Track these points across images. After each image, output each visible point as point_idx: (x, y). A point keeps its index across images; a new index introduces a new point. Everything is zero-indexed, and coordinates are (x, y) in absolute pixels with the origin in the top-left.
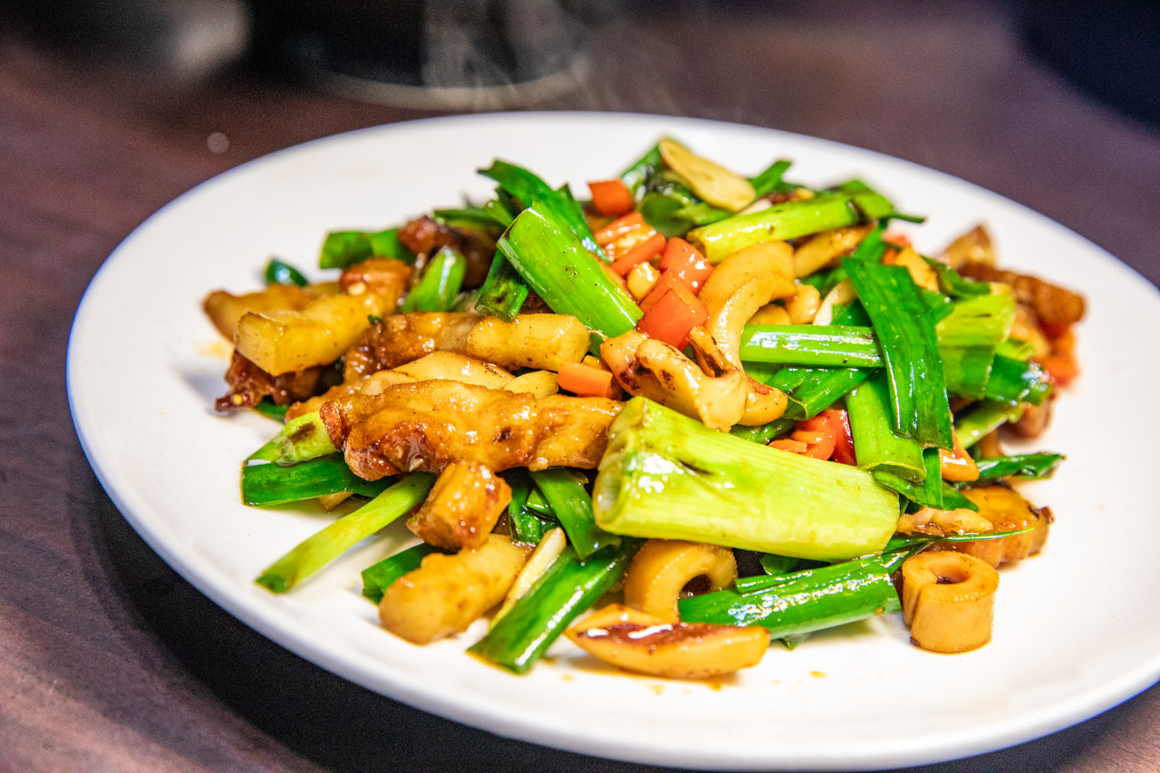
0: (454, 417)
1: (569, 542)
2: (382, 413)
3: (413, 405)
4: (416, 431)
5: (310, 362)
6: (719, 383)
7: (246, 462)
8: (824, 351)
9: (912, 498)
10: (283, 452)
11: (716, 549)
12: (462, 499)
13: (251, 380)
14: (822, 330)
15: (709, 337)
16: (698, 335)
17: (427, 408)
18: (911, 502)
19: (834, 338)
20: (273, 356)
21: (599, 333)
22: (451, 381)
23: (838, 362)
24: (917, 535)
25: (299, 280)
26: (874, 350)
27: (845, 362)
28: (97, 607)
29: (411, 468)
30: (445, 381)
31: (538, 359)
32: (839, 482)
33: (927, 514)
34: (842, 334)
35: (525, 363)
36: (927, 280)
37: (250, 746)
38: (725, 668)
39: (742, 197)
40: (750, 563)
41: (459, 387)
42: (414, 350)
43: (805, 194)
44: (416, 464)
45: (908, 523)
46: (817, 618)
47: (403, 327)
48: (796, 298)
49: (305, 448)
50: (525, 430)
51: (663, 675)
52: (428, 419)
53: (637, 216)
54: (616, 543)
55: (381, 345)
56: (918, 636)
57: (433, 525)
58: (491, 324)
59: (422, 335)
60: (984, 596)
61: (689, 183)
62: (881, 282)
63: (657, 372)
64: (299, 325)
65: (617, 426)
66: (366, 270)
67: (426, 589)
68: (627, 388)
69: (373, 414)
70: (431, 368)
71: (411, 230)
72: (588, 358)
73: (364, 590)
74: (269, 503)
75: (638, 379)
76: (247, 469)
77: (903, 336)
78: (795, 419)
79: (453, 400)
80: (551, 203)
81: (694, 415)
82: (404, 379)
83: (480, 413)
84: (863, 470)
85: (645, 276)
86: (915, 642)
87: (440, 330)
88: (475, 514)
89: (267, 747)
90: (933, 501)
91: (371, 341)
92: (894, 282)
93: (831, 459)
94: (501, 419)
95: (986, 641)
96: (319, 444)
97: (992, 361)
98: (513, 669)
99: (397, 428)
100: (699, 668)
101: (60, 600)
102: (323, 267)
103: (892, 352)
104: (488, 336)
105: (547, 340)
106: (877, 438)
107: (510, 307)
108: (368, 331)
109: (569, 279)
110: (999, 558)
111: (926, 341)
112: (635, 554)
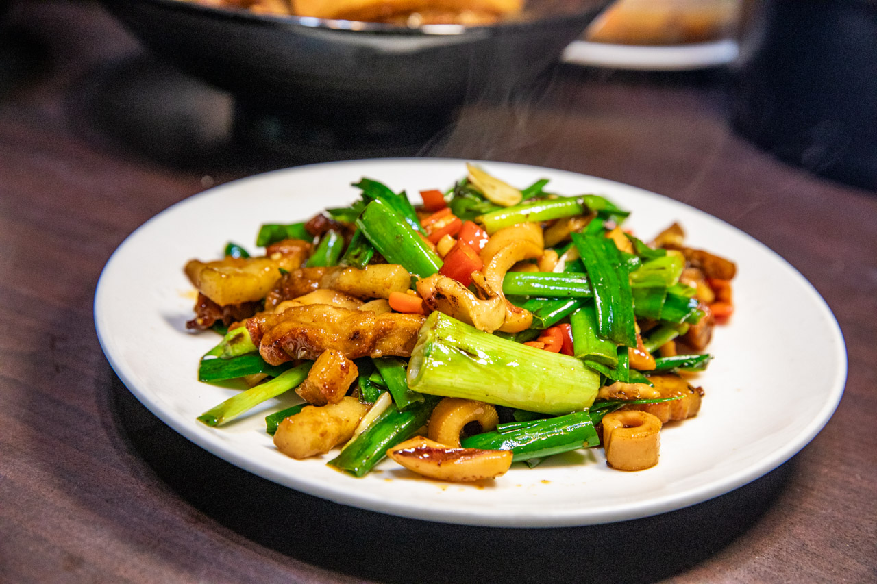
0: (325, 325)
1: (393, 401)
2: (282, 324)
3: (301, 319)
4: (302, 333)
5: (243, 299)
6: (486, 303)
7: (203, 358)
8: (557, 288)
9: (608, 376)
10: (225, 350)
11: (483, 404)
12: (326, 371)
13: (208, 310)
14: (557, 275)
15: (482, 277)
16: (476, 275)
17: (310, 321)
18: (608, 378)
19: (563, 280)
20: (220, 293)
21: (417, 276)
22: (325, 305)
23: (565, 294)
24: (612, 399)
25: (245, 255)
26: (587, 286)
27: (569, 294)
28: (108, 442)
29: (299, 357)
30: (321, 305)
31: (379, 291)
32: (561, 364)
33: (618, 385)
34: (568, 277)
35: (371, 295)
36: (626, 247)
37: (193, 520)
38: (486, 475)
39: (513, 198)
40: (507, 415)
41: (330, 308)
42: (306, 289)
43: (554, 197)
44: (301, 354)
45: (606, 391)
46: (546, 448)
47: (300, 276)
48: (544, 257)
49: (237, 348)
50: (367, 332)
51: (449, 480)
52: (310, 327)
53: (448, 210)
54: (422, 400)
55: (287, 286)
56: (612, 460)
57: (311, 390)
58: (350, 271)
59: (311, 280)
60: (651, 434)
61: (481, 190)
62: (595, 247)
63: (448, 297)
64: (237, 275)
65: (423, 330)
66: (282, 245)
67: (301, 424)
68: (431, 307)
69: (277, 324)
70: (314, 298)
71: (312, 223)
72: (409, 291)
73: (267, 429)
74: (214, 380)
75: (437, 301)
76: (203, 362)
77: (606, 278)
78: (537, 328)
79: (325, 315)
80: (393, 201)
81: (469, 322)
82: (297, 305)
83: (341, 323)
84: (578, 359)
85: (447, 243)
86: (610, 465)
87: (322, 276)
88: (334, 381)
89: (204, 521)
90: (623, 378)
91: (281, 284)
92: (604, 247)
93: (560, 352)
94: (353, 326)
95: (654, 464)
96: (246, 345)
97: (665, 296)
98: (354, 474)
99: (290, 332)
100: (469, 474)
101: (86, 438)
102: (258, 245)
103: (598, 288)
104: (348, 278)
105: (383, 279)
106: (587, 340)
107: (362, 260)
108: (280, 280)
109: (398, 243)
110: (667, 416)
111: (621, 281)
112: (434, 408)
